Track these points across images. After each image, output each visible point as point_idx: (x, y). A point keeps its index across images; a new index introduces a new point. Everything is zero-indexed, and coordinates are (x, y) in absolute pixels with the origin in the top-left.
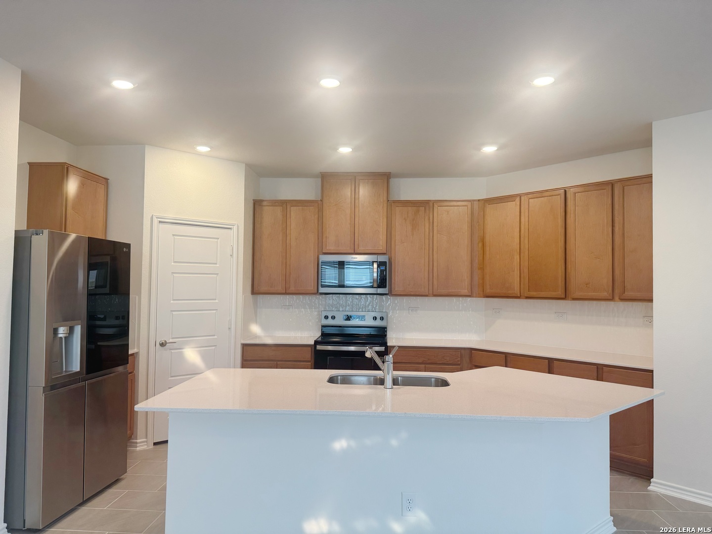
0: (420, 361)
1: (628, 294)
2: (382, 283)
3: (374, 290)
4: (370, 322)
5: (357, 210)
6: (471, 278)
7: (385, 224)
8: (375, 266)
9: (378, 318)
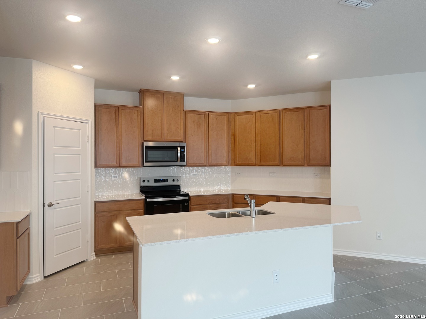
0: (207, 203)
1: (312, 162)
2: (182, 159)
3: (178, 164)
4: (170, 183)
5: (165, 114)
6: (228, 156)
7: (182, 123)
8: (179, 149)
9: (176, 181)
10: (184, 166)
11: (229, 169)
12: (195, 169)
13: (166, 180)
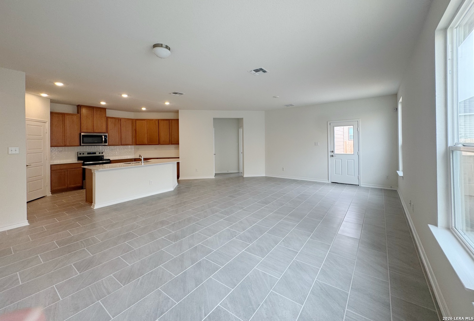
2: (106, 142)
3: (103, 144)
4: (97, 154)
5: (95, 119)
6: (132, 140)
7: (105, 124)
8: (103, 137)
9: (101, 153)
10: (106, 145)
11: (133, 146)
12: (112, 147)
13: (95, 153)
